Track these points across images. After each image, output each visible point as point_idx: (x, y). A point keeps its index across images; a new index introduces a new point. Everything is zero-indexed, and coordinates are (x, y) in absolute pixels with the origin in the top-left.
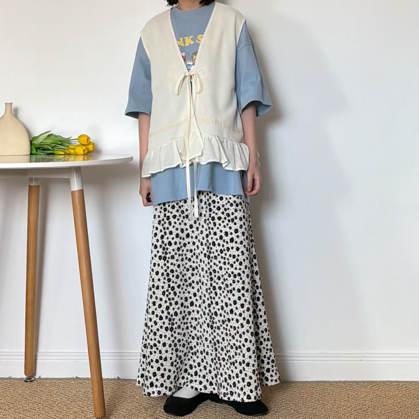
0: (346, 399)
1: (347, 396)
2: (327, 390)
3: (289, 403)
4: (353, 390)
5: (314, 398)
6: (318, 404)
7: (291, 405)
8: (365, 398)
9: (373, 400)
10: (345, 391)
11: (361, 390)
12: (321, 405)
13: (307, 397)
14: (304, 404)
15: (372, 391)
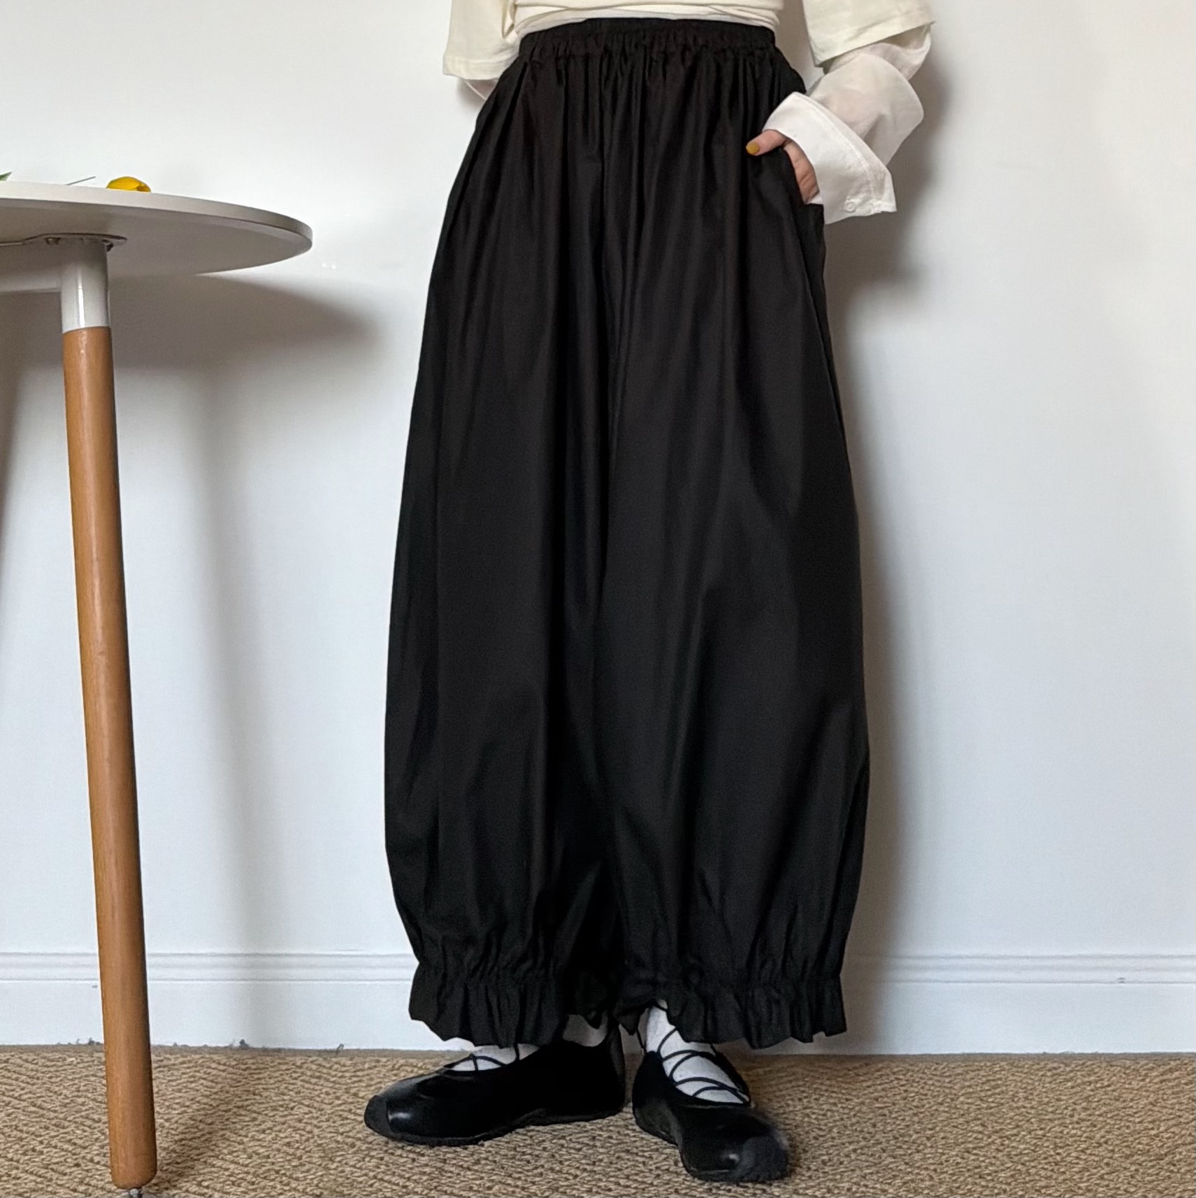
0: (1083, 1115)
1: (1084, 1104)
2: (1003, 1085)
3: (872, 1130)
4: (1098, 1085)
5: (962, 1112)
6: (980, 1132)
7: (877, 1137)
8: (1150, 1110)
9: (1182, 1120)
10: (1073, 1087)
11: (1130, 1084)
12: (994, 1137)
13: (936, 1110)
14: (931, 1132)
15: (1169, 1088)
